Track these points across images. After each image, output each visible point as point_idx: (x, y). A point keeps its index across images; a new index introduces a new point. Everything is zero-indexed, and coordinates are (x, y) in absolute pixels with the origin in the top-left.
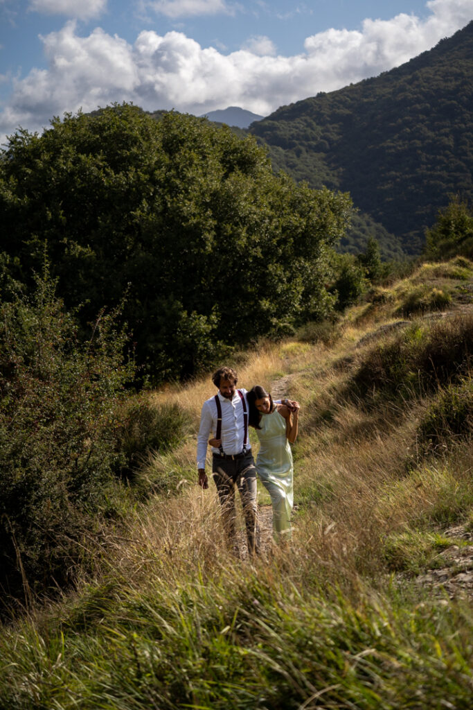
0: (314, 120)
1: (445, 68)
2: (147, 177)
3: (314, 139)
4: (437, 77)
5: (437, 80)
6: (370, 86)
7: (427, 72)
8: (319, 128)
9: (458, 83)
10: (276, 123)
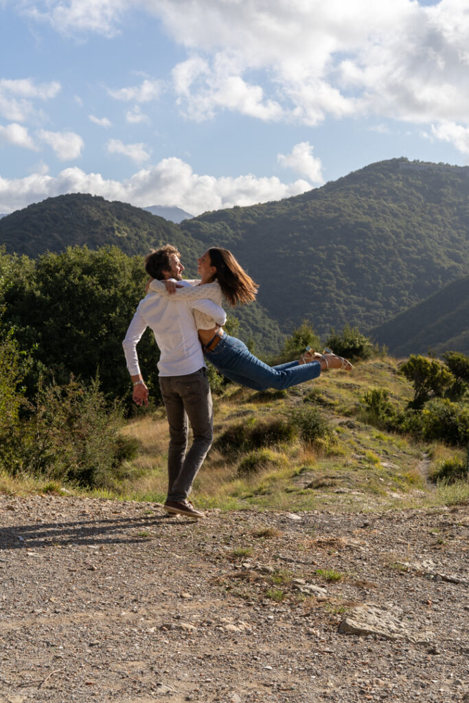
0: (229, 225)
1: (328, 202)
2: (121, 294)
3: (227, 239)
4: (322, 208)
5: (321, 210)
6: (273, 207)
7: (315, 204)
8: (231, 232)
9: (336, 215)
10: (200, 222)
